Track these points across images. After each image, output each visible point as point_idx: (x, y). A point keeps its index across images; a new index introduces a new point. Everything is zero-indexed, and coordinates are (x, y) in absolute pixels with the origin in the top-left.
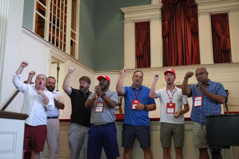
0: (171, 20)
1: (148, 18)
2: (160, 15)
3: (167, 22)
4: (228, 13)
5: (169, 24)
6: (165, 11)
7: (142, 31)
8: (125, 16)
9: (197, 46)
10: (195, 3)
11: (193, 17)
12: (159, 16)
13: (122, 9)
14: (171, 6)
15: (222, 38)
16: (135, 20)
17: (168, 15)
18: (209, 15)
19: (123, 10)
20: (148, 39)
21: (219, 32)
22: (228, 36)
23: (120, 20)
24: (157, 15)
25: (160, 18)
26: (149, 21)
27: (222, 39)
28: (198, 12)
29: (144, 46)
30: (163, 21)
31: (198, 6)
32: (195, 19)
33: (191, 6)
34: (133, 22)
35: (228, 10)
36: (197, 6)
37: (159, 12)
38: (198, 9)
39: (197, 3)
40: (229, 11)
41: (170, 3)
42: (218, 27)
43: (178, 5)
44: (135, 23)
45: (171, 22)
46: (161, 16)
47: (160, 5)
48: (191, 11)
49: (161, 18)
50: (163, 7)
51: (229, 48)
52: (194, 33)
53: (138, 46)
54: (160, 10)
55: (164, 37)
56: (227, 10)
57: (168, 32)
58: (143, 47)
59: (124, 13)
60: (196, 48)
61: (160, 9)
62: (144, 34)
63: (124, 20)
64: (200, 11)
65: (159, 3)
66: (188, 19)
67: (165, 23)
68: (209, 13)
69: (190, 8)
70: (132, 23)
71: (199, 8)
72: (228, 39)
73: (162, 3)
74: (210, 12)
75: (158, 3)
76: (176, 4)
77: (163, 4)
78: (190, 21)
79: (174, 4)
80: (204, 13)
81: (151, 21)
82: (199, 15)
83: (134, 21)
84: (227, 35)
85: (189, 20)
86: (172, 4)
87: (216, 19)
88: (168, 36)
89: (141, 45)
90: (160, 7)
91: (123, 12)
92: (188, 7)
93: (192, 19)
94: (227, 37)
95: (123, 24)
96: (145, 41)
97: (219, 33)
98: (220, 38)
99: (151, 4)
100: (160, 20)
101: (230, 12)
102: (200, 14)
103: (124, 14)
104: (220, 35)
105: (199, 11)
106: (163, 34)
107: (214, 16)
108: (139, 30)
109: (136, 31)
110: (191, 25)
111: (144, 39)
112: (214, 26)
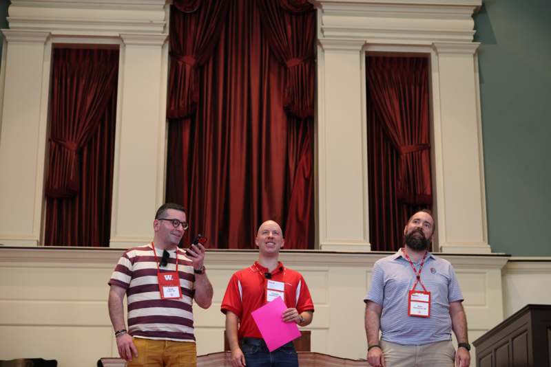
0: (208, 53)
1: (117, 34)
2: (165, 27)
3: (189, 62)
4: (429, 55)
5: (200, 68)
6: (185, 14)
7: (83, 82)
8: (11, 10)
9: (307, 174)
11: (298, 56)
12: (162, 29)
15: (405, 150)
16: (54, 32)
17: (195, 34)
18: (361, 53)
21: (395, 129)
22: (427, 147)
24: (151, 23)
25: (165, 42)
26: (118, 46)
27: (402, 157)
28: (320, 36)
29: (86, 149)
30: (175, 55)
31: (319, 11)
32: (305, 61)
33: (290, 7)
34: (45, 43)
35: (432, 46)
36: (315, 12)
38: (319, 26)
40: (435, 49)
42: (393, 107)
44: (53, 44)
45: (208, 63)
46: (167, 34)
48: (289, 27)
49: (167, 40)
51: (429, 193)
52: (299, 121)
53: (60, 146)
54: (164, 7)
55: (174, 120)
56: (429, 43)
57: (193, 104)
58: (80, 152)
60: (303, 181)
61: (167, 2)
62: (89, 99)
63: (8, 28)
64: (325, 33)
66: (276, 58)
67: (180, 63)
68: (360, 48)
69: (287, 18)
70: (40, 47)
72: (424, 155)
74: (367, 45)
78: (286, 68)
80: (341, 45)
81: (124, 45)
82: (323, 51)
83: (52, 36)
84: (423, 142)
85: (282, 65)
87: (386, 76)
88: (192, 117)
89: (72, 146)
93: (293, 63)
94: (422, 150)
96: (89, 131)
97: (391, 129)
98: (395, 150)
100: (163, 47)
101: (437, 54)
102: (324, 47)
103: (9, 3)
104: (398, 137)
105: (322, 31)
106: (172, 108)
107: (377, 58)
108: (69, 80)
109: (56, 81)
110: (288, 85)
111: (88, 121)
112: (377, 98)
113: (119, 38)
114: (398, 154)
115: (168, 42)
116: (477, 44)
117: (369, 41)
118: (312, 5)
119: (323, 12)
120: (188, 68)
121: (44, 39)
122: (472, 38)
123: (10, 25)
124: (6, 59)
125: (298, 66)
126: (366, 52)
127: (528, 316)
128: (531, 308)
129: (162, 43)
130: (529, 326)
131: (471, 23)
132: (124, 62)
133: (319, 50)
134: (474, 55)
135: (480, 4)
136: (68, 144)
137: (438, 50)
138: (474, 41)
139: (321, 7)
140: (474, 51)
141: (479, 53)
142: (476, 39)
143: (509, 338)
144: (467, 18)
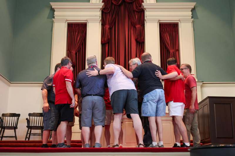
0: (113, 24)
1: (86, 19)
2: (100, 17)
3: (107, 27)
4: (178, 23)
5: (110, 29)
6: (106, 13)
7: (76, 33)
8: (55, 13)
10: (142, 7)
11: (139, 24)
12: (99, 17)
13: (52, 4)
14: (113, 7)
15: (171, 51)
16: (68, 19)
17: (109, 18)
18: (158, 23)
19: (54, 5)
20: (82, 44)
22: (178, 50)
23: (48, 18)
24: (96, 16)
26: (86, 23)
27: (171, 53)
28: (145, 18)
29: (78, 53)
30: (103, 25)
32: (141, 26)
33: (137, 10)
34: (65, 22)
35: (179, 20)
36: (144, 11)
37: (99, 14)
38: (145, 15)
39: (145, 7)
41: (112, 3)
42: (168, 39)
43: (122, 8)
44: (68, 23)
45: (113, 27)
46: (101, 19)
47: (101, 5)
48: (136, 16)
50: (104, 7)
52: (140, 43)
53: (70, 52)
54: (100, 11)
55: (103, 44)
56: (178, 19)
57: (109, 39)
58: (76, 54)
59: (54, 9)
61: (100, 9)
62: (78, 38)
63: (54, 18)
64: (147, 17)
65: (100, 2)
66: (133, 25)
67: (105, 27)
68: (157, 21)
69: (136, 13)
70: (64, 24)
71: (147, 14)
72: (177, 53)
73: (102, 2)
74: (159, 20)
75: (98, 2)
76: (120, 6)
77: (105, 4)
78: (136, 28)
79: (117, 5)
80: (152, 21)
81: (88, 22)
82: (147, 22)
84: (177, 49)
85: (135, 27)
86: (115, 5)
87: (165, 29)
88: (108, 43)
89: (74, 52)
90: (101, 7)
91: (53, 7)
92: (134, 11)
93: (138, 26)
94: (176, 51)
95: (53, 22)
96: (79, 47)
97: (167, 46)
98: (168, 51)
99: (90, 2)
100: (99, 23)
101: (181, 22)
103: (54, 11)
104: (169, 47)
106: (103, 40)
107: (163, 24)
108: (72, 33)
109: (69, 33)
110: (136, 33)
111: (78, 45)
112: (163, 36)
113: (86, 20)
114: (169, 52)
115: (101, 21)
116: (193, 19)
117: (160, 19)
118: (143, 9)
119: (146, 11)
120: (107, 29)
121: (65, 21)
122: (191, 17)
123: (55, 17)
124: (54, 27)
125: (139, 27)
126: (159, 23)
127: (208, 100)
128: (209, 97)
129: (99, 21)
130: (208, 103)
131: (191, 13)
132: (88, 28)
133: (145, 22)
134: (192, 23)
135: (193, 7)
136: (73, 51)
137: (181, 21)
138: (192, 18)
139: (145, 9)
140: (192, 21)
141: (193, 22)
142: (192, 17)
143: (203, 106)
144: (189, 12)
